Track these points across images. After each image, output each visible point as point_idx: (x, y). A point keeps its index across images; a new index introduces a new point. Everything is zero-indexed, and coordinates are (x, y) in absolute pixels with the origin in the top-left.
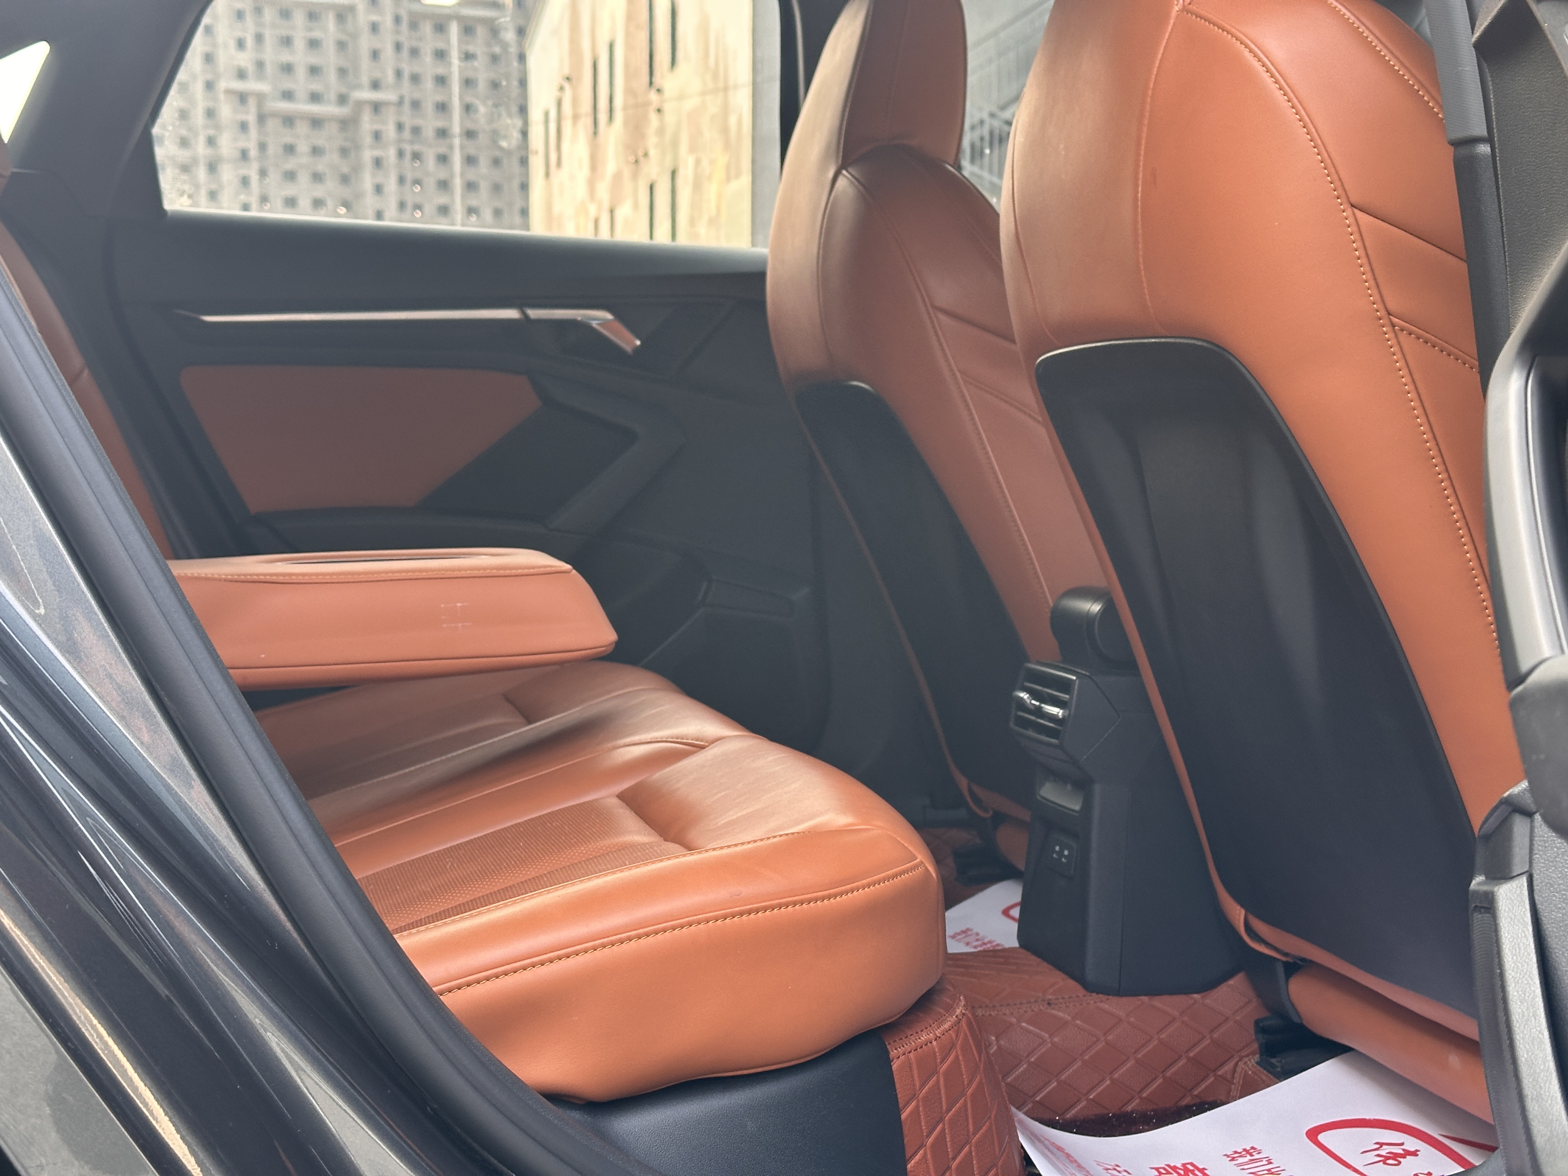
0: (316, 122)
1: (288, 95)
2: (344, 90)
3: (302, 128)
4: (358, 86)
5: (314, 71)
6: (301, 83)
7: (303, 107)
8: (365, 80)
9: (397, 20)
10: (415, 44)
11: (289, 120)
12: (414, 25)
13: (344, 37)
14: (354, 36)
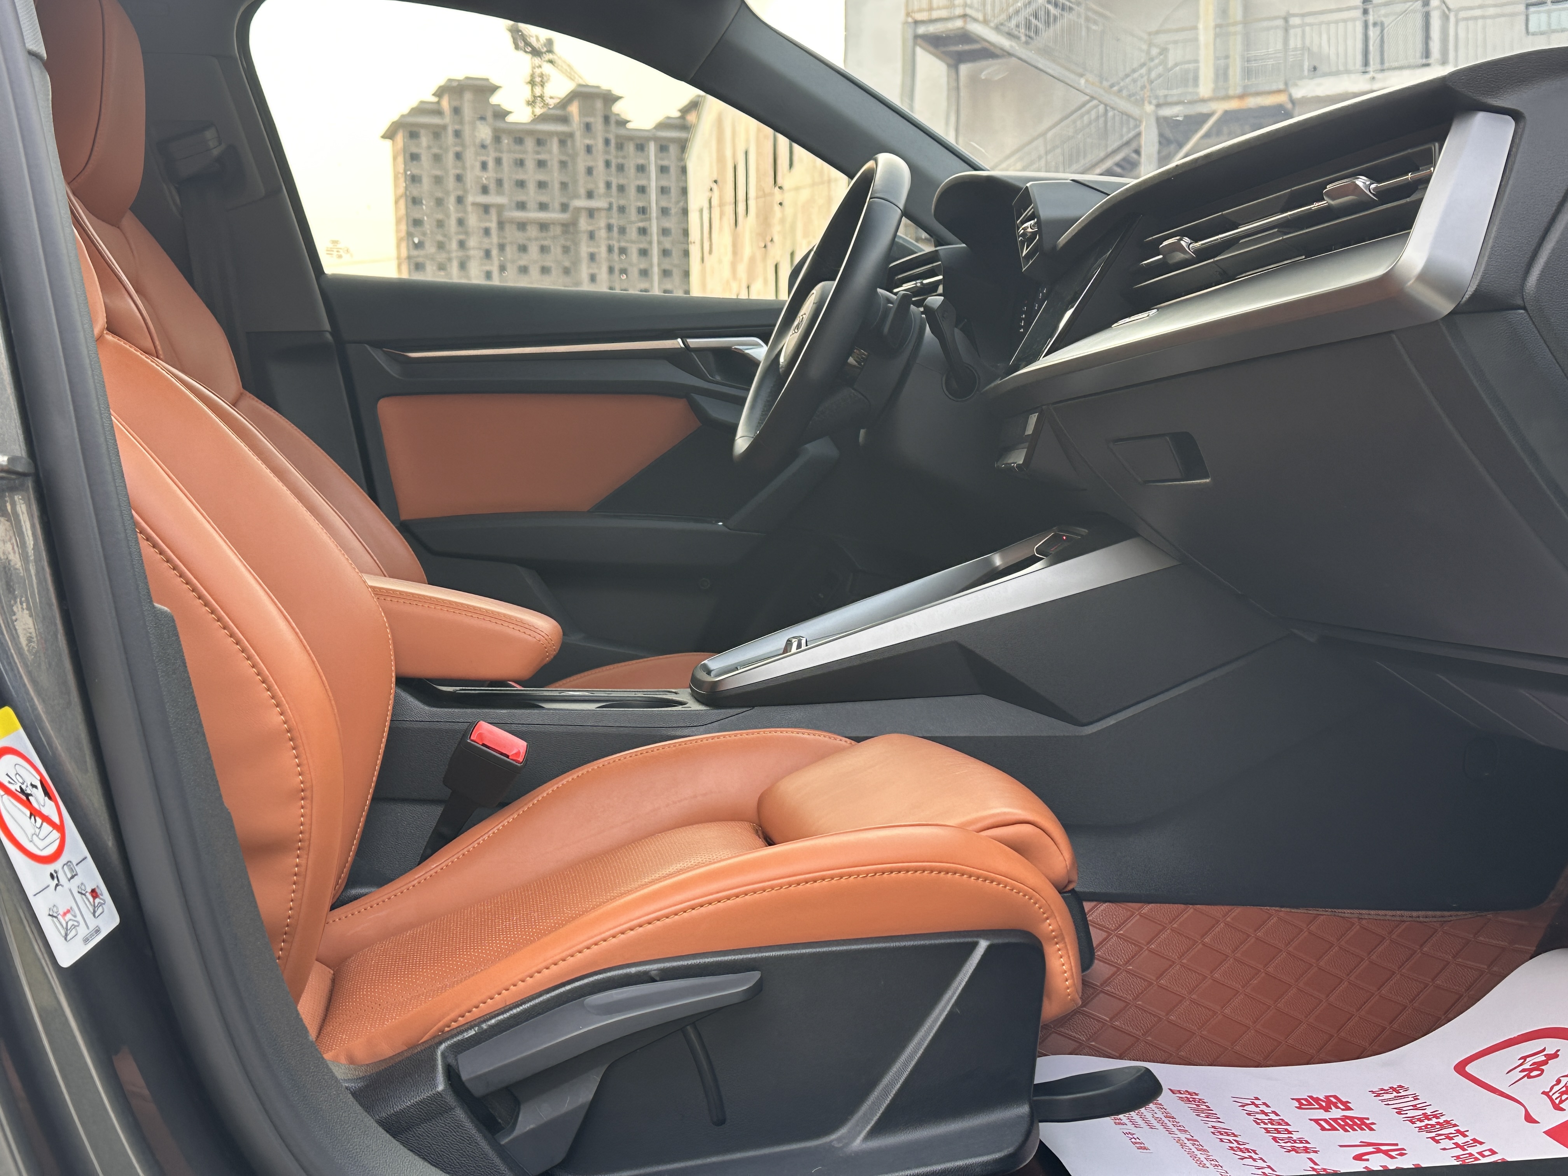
0: (543, 226)
1: (522, 206)
2: (565, 200)
3: (533, 231)
4: (576, 196)
5: (542, 185)
6: (532, 195)
7: (534, 215)
8: (582, 191)
9: (607, 142)
10: (620, 161)
11: (522, 226)
12: (620, 147)
13: (564, 158)
14: (574, 156)
